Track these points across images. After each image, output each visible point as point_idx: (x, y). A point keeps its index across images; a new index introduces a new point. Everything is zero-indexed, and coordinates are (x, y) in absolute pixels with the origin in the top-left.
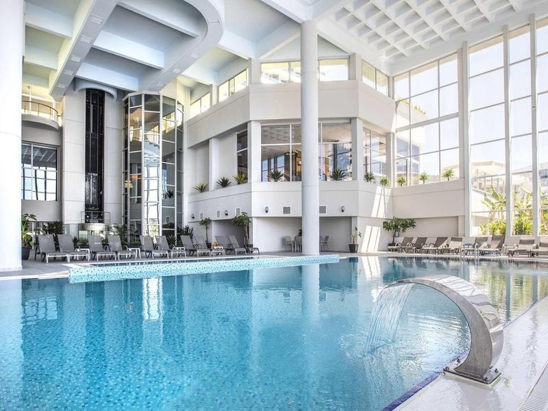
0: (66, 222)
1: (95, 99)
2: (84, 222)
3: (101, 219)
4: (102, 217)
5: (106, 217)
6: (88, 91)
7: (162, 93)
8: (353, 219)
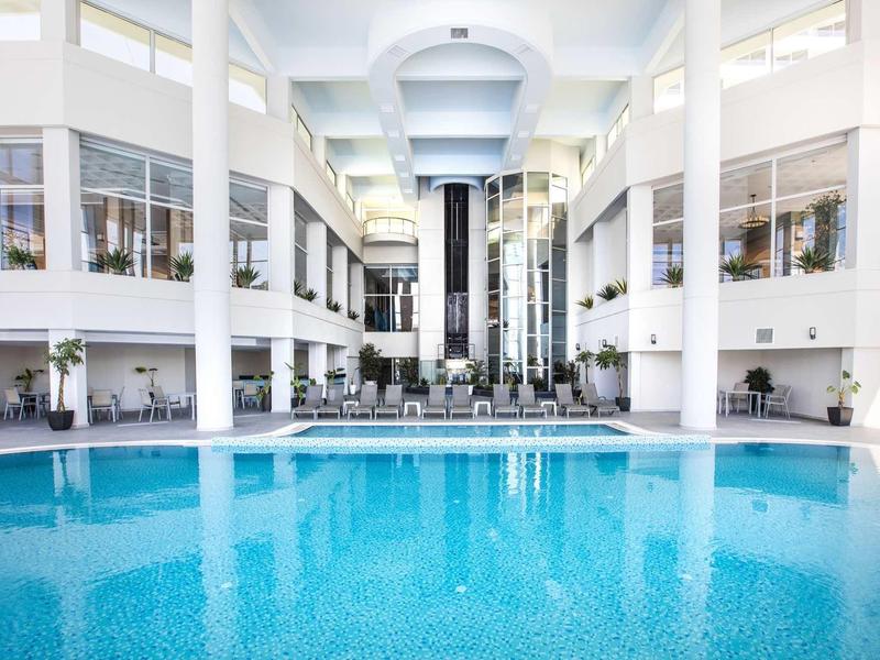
0: (421, 359)
1: (456, 196)
2: (442, 358)
3: (464, 353)
4: (467, 350)
5: (471, 352)
6: (448, 187)
7: (525, 169)
8: (844, 352)
